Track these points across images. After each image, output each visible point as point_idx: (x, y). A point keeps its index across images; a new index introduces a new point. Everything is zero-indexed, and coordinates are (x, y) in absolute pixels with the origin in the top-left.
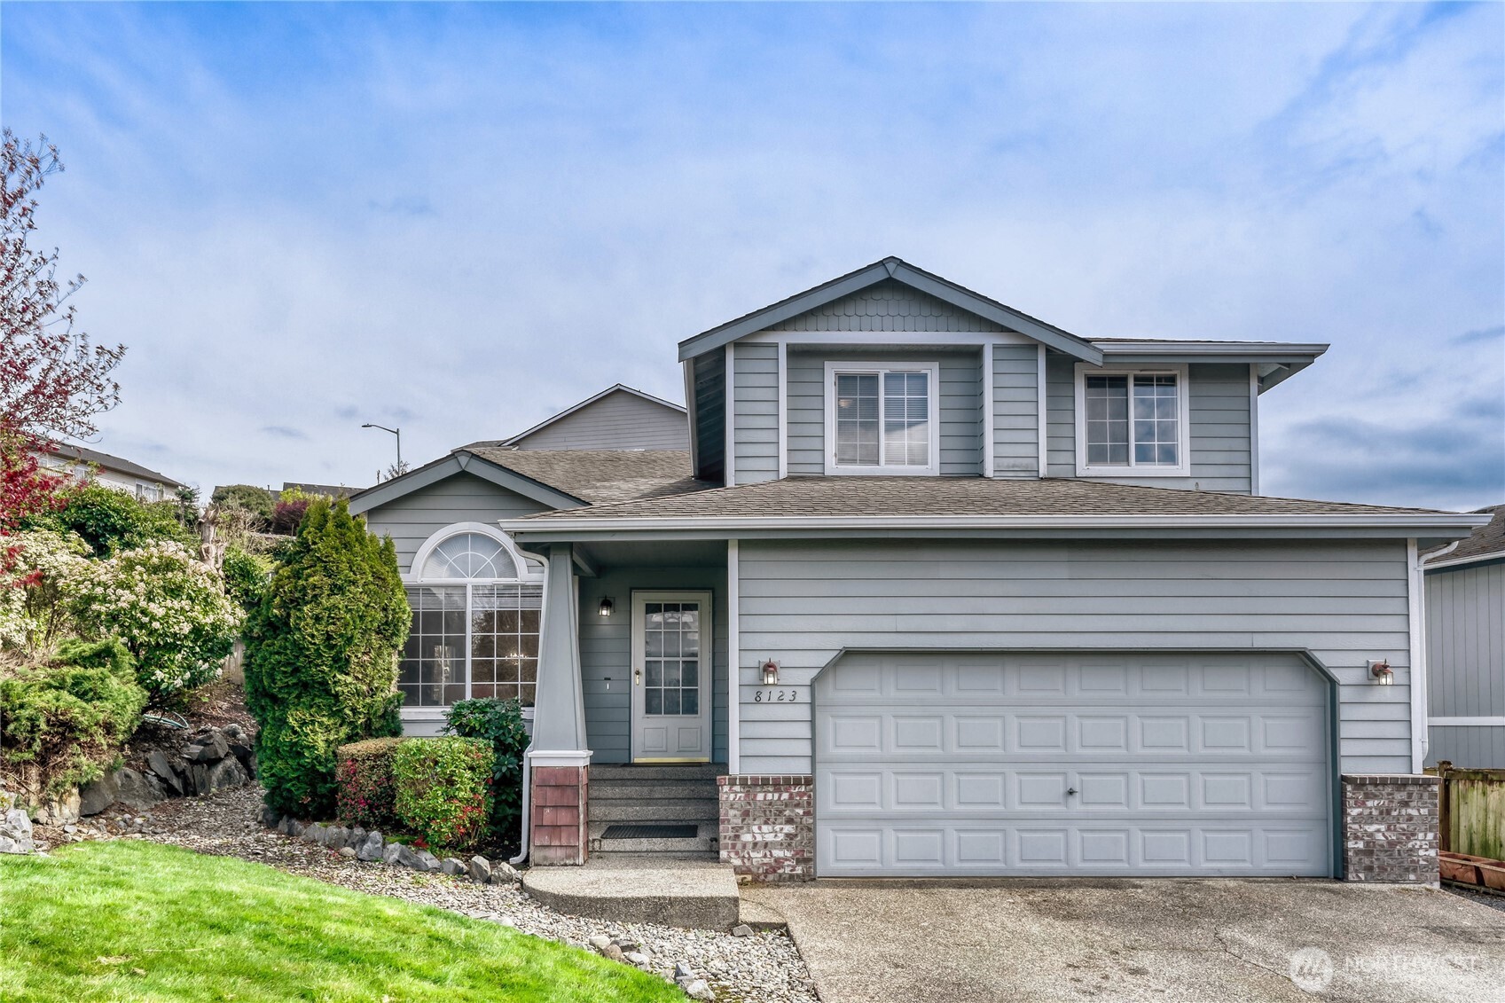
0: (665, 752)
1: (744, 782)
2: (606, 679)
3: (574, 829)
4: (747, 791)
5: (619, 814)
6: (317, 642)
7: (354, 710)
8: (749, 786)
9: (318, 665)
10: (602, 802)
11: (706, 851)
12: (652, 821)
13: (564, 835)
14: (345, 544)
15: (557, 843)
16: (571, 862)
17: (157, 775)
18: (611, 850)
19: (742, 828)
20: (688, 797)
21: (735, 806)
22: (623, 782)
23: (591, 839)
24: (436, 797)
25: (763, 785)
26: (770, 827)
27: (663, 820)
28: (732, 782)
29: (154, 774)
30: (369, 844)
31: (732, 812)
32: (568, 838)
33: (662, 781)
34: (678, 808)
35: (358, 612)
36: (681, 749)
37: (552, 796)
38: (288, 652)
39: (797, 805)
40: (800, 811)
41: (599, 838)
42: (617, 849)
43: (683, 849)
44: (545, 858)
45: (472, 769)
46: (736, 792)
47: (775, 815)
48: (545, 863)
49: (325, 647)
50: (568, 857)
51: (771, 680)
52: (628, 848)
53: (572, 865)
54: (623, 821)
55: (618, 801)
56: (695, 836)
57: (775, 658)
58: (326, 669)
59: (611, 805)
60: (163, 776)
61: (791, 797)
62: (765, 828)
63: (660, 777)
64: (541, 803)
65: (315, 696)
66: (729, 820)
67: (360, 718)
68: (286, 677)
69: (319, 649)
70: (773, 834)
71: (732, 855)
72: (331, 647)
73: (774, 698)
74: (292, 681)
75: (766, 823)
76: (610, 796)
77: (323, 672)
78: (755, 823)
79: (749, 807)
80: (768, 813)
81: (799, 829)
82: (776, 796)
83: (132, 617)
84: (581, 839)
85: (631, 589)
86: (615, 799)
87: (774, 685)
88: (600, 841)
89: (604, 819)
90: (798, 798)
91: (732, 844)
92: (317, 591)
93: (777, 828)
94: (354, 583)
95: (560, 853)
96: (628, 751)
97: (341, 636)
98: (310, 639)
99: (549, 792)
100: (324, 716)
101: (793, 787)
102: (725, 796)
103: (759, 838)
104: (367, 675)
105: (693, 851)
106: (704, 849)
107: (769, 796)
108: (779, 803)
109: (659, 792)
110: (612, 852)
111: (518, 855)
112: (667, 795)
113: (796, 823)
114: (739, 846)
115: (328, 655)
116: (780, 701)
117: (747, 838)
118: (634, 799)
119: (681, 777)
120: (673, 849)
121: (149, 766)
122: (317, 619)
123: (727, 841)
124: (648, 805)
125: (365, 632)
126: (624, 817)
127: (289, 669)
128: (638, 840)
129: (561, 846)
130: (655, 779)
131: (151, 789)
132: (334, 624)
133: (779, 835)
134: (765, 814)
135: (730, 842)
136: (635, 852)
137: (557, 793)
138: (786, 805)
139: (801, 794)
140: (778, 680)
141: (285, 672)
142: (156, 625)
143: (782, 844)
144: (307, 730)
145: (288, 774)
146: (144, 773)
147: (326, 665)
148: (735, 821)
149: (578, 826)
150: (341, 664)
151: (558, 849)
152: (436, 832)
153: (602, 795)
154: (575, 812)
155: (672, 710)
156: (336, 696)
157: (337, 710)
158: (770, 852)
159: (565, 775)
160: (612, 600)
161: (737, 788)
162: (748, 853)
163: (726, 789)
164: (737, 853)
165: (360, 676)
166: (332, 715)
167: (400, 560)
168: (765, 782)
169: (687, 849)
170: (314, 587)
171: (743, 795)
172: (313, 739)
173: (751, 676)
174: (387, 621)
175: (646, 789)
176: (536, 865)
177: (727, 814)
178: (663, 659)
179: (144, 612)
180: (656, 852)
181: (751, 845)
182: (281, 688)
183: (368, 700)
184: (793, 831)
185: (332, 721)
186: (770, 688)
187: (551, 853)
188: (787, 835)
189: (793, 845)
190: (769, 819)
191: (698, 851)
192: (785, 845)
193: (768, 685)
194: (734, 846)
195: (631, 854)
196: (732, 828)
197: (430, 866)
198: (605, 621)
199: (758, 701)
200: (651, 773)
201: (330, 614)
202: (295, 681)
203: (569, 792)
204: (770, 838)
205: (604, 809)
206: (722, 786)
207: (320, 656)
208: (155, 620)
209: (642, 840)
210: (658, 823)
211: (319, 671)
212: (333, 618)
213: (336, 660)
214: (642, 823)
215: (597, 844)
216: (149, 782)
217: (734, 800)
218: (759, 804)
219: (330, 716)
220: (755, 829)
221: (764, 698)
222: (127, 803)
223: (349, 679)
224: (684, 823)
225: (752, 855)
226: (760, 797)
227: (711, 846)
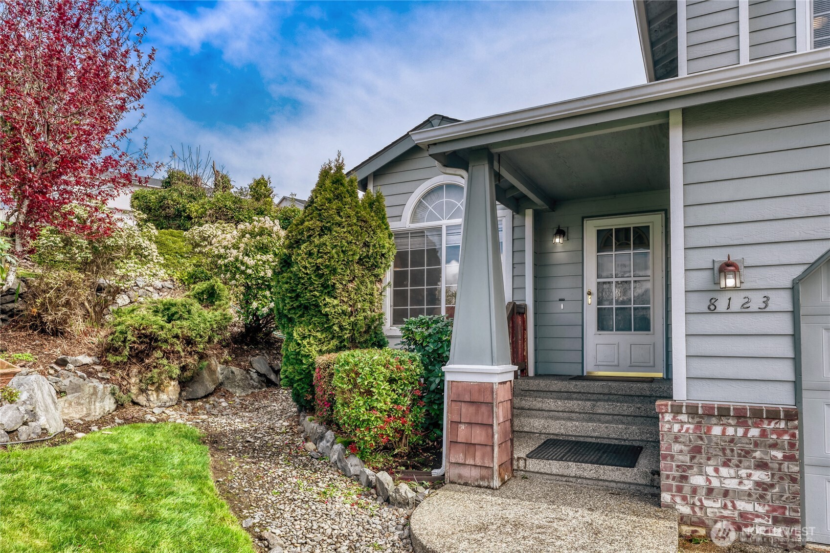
0: (617, 367)
1: (692, 411)
2: (560, 300)
3: (489, 449)
4: (698, 422)
5: (558, 428)
6: (308, 272)
7: (342, 328)
8: (701, 417)
9: (311, 291)
10: (546, 414)
11: (646, 485)
12: (592, 437)
13: (478, 454)
14: (337, 196)
15: (472, 462)
16: (486, 484)
17: (257, 372)
18: (536, 470)
19: (691, 467)
20: (633, 414)
21: (680, 440)
22: (568, 395)
23: (516, 457)
24: (359, 407)
25: (720, 416)
26: (732, 472)
27: (604, 438)
28: (677, 410)
29: (255, 371)
30: (324, 441)
31: (676, 447)
32: (483, 458)
33: (608, 397)
34: (620, 426)
35: (342, 247)
36: (632, 364)
37: (467, 412)
38: (292, 281)
39: (774, 446)
40: (779, 455)
41: (523, 456)
42: (542, 470)
43: (618, 479)
44: (460, 476)
45: (391, 381)
46: (682, 423)
47: (739, 455)
48: (459, 481)
49: (316, 276)
50: (482, 478)
51: (730, 282)
52: (555, 471)
53: (486, 487)
54: (562, 435)
55: (561, 414)
56: (632, 465)
57: (736, 255)
58: (318, 294)
59: (552, 418)
60: (262, 372)
61: (764, 433)
62: (724, 471)
63: (606, 391)
64: (456, 419)
65: (313, 315)
66: (672, 457)
67: (346, 334)
68: (292, 301)
69: (311, 278)
70: (737, 481)
71: (678, 500)
72: (321, 276)
73: (736, 306)
74: (296, 304)
75: (726, 464)
76: (553, 408)
77: (315, 296)
78: (709, 463)
79: (701, 442)
80: (728, 452)
81: (776, 477)
82: (740, 431)
83: (236, 267)
84: (495, 460)
85: (583, 218)
86: (558, 411)
87: (735, 289)
88: (525, 460)
89: (544, 431)
90: (774, 437)
91: (677, 486)
92: (311, 232)
93: (743, 472)
94: (339, 225)
95: (475, 473)
96: (581, 365)
97: (327, 267)
98: (303, 270)
99: (464, 408)
100: (318, 331)
101: (766, 422)
102: (667, 426)
103: (715, 483)
104: (351, 299)
105: (630, 483)
106: (644, 482)
107: (730, 431)
108: (745, 440)
109: (602, 407)
110: (538, 473)
111: (439, 467)
112: (611, 411)
113: (772, 469)
114: (687, 490)
115: (317, 282)
116: (745, 309)
117: (698, 480)
118: (576, 412)
119: (628, 393)
120: (606, 478)
121: (251, 365)
122: (310, 254)
123: (670, 482)
124: (590, 420)
125: (347, 264)
126: (563, 431)
127: (294, 295)
128: (565, 463)
129: (475, 466)
130: (601, 394)
131: (252, 381)
132: (322, 257)
133: (745, 482)
134: (724, 454)
135: (674, 484)
136: (562, 476)
137: (472, 409)
138: (756, 445)
139: (780, 433)
140: (741, 282)
141: (291, 298)
142: (249, 271)
143: (750, 495)
144: (305, 342)
145: (294, 376)
146: (248, 371)
147: (317, 291)
148: (681, 457)
149: (493, 446)
150: (329, 290)
151: (473, 468)
152: (360, 439)
153: (545, 406)
154: (490, 431)
155: (624, 326)
156: (327, 315)
157: (327, 327)
158: (733, 502)
159: (479, 391)
160: (565, 230)
161: (684, 417)
162: (700, 501)
163: (668, 417)
164: (684, 498)
165: (345, 299)
166: (323, 331)
167: (388, 212)
168: (723, 412)
169: (622, 480)
170: (309, 229)
171: (692, 426)
172: (309, 350)
173: (702, 280)
174: (367, 255)
175: (589, 403)
176: (452, 482)
177: (669, 448)
178: (614, 280)
179: (242, 263)
180: (586, 478)
181: (704, 492)
182: (290, 310)
183: (352, 319)
184: (767, 480)
185: (324, 336)
186: (728, 295)
187: (466, 472)
188: (758, 484)
189: (769, 497)
190: (730, 460)
191: (637, 484)
192: (754, 497)
193: (725, 289)
194: (680, 489)
195: (558, 478)
196: (678, 466)
197: (352, 472)
198: (559, 248)
199: (712, 309)
200: (596, 386)
201: (318, 250)
202: (297, 304)
203: (484, 409)
204: (732, 484)
205: (543, 421)
206: (663, 413)
207: (312, 284)
208: (249, 268)
209: (570, 463)
210: (599, 441)
211: (313, 295)
212: (321, 253)
213: (325, 286)
214: (582, 439)
215: (522, 463)
216: (251, 376)
217: (679, 431)
218: (714, 439)
219: (322, 331)
220: (710, 470)
221: (722, 305)
222: (231, 390)
223: (336, 302)
224: (627, 443)
225: (706, 503)
226: (717, 430)
227: (652, 480)
